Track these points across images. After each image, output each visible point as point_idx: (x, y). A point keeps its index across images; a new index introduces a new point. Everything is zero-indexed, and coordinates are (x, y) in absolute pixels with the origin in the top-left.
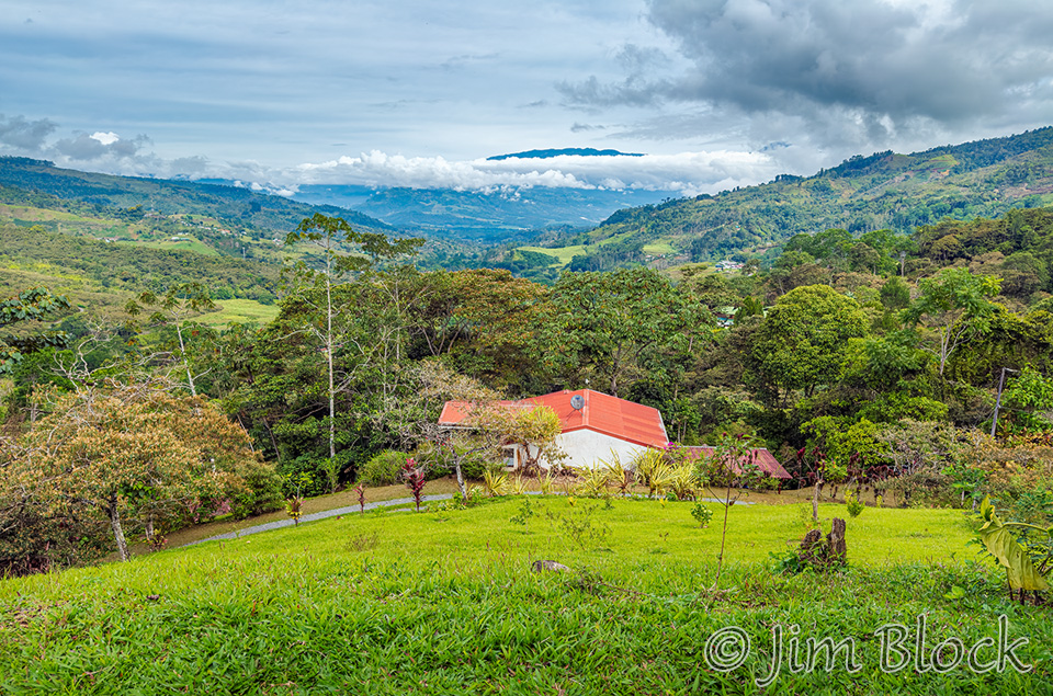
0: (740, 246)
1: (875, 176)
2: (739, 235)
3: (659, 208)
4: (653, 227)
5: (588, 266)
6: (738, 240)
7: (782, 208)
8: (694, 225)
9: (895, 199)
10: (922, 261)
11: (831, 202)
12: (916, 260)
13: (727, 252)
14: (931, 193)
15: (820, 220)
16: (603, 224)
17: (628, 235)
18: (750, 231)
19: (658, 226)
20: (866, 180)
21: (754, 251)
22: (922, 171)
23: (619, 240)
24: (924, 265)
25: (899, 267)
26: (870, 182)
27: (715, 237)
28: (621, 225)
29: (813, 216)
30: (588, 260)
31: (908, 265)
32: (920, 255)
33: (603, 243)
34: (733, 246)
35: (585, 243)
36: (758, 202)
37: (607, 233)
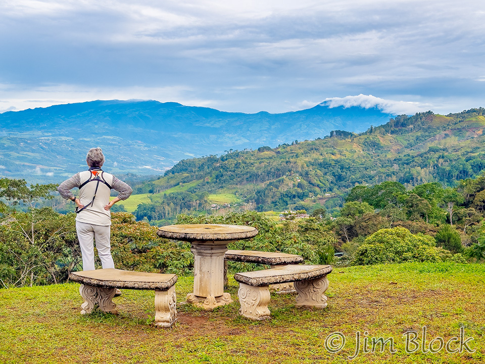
0: (302, 197)
1: (419, 134)
2: (300, 185)
3: (222, 159)
4: (217, 177)
5: (153, 214)
6: (299, 190)
7: (337, 162)
8: (257, 176)
9: (437, 155)
10: (467, 211)
11: (382, 157)
12: (463, 210)
13: (289, 202)
14: (469, 150)
15: (372, 173)
16: (166, 174)
17: (193, 184)
18: (310, 183)
19: (222, 176)
20: (411, 136)
21: (315, 201)
22: (460, 130)
23: (183, 189)
24: (470, 215)
25: (448, 217)
26: (414, 138)
27: (277, 187)
28: (186, 175)
29: (366, 169)
30: (153, 209)
31: (455, 214)
32: (466, 205)
33: (169, 192)
34: (294, 196)
35: (151, 192)
36: (315, 155)
37: (173, 182)
